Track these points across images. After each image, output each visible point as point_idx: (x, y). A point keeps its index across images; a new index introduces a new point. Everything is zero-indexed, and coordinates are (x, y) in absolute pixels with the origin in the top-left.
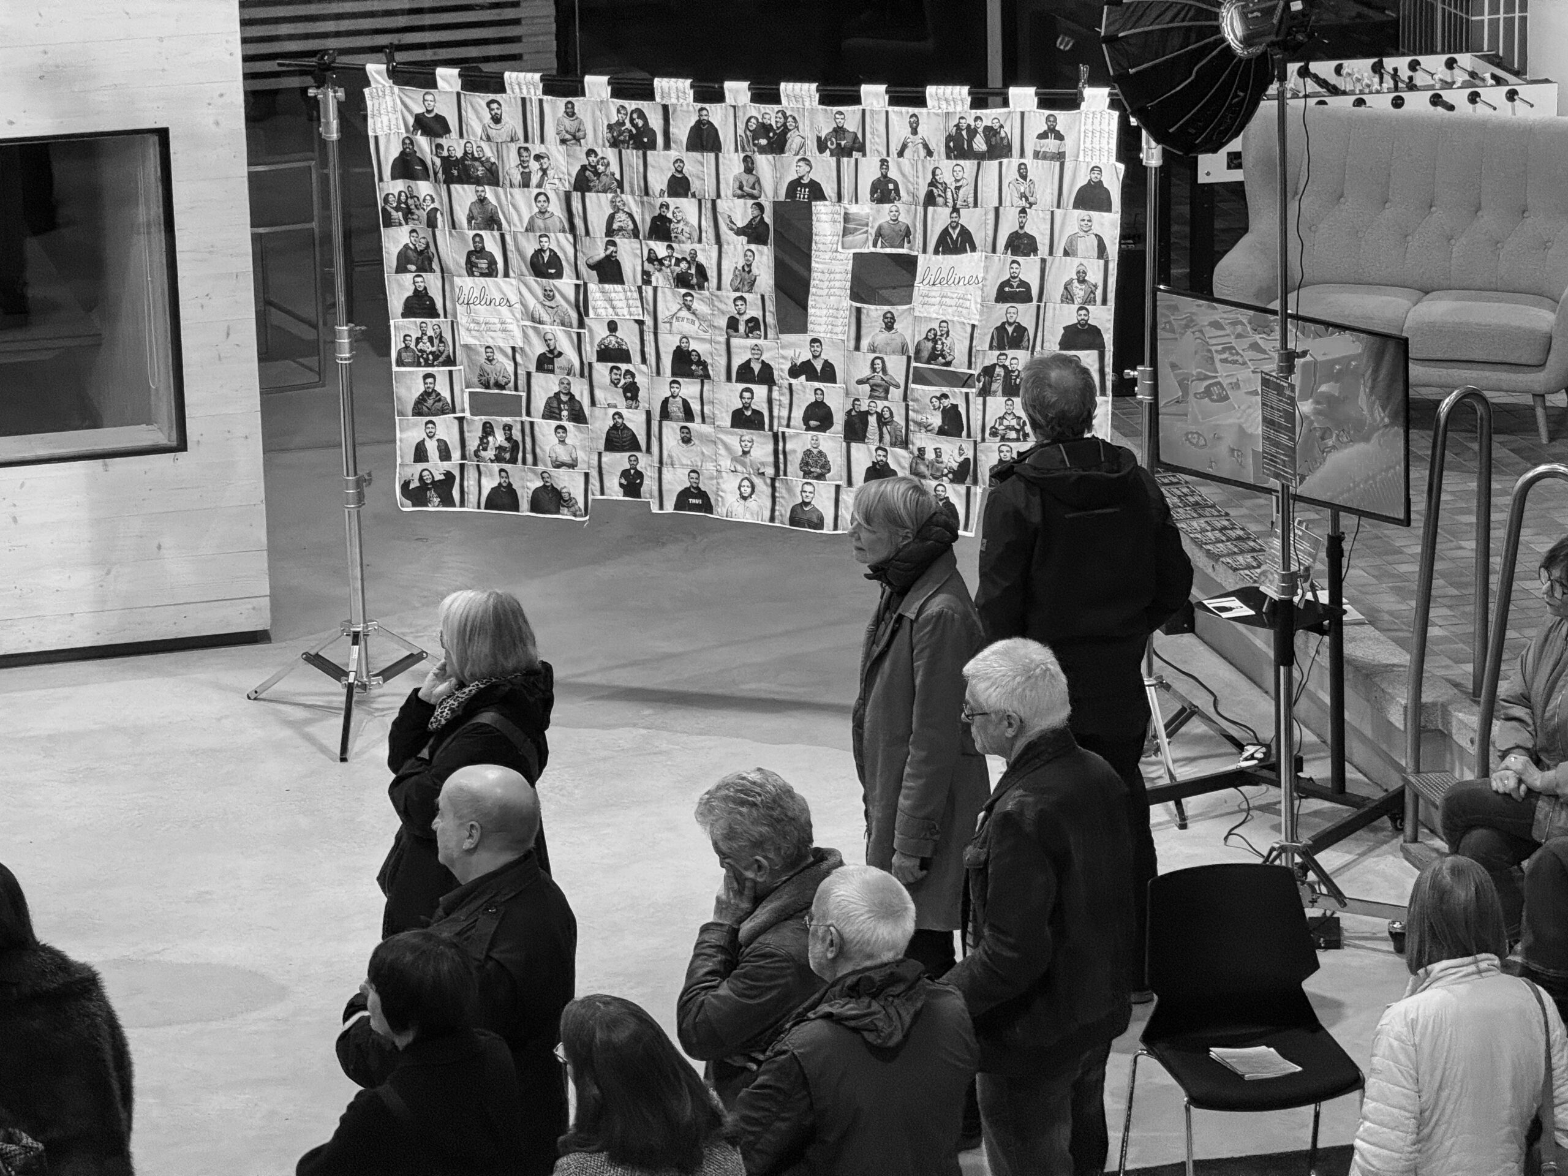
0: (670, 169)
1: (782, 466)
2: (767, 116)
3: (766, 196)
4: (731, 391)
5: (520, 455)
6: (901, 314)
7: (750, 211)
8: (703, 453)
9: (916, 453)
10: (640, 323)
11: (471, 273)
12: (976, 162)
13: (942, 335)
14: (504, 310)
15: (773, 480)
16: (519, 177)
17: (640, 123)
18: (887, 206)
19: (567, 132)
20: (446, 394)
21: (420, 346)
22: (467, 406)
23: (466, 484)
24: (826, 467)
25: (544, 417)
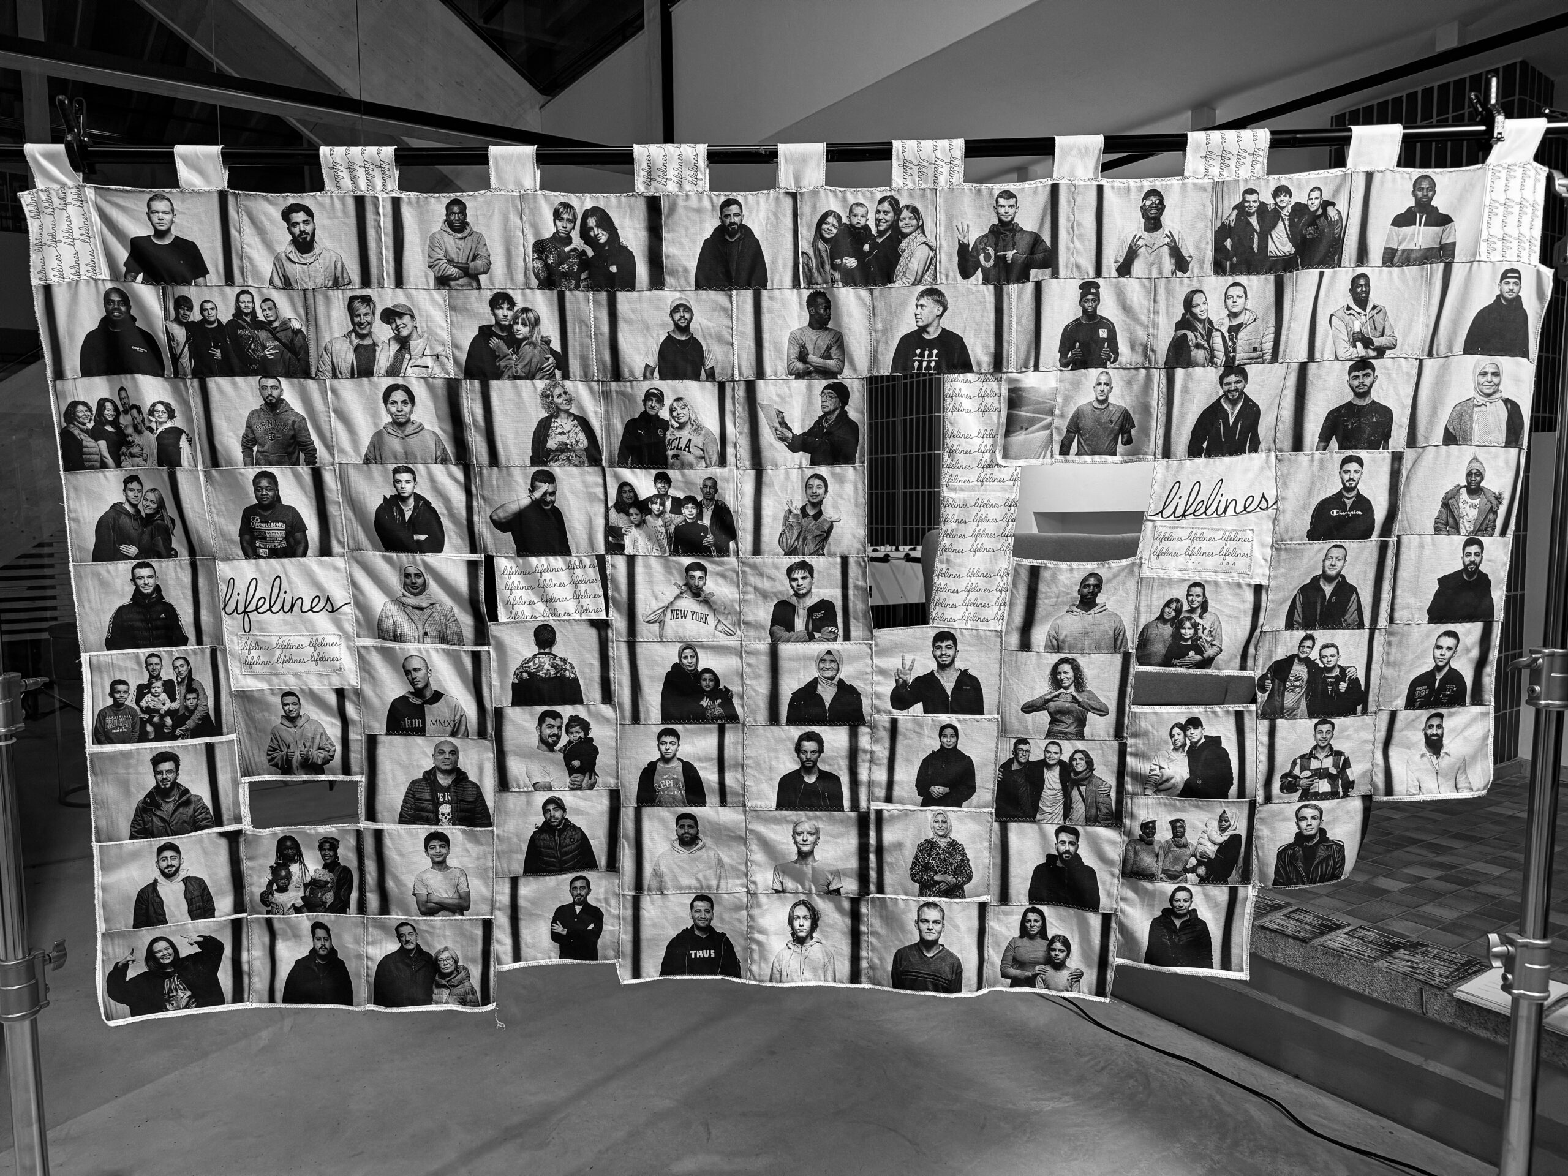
0: (663, 326)
1: (873, 874)
2: (860, 211)
3: (854, 369)
4: (779, 740)
5: (354, 895)
6: (1115, 576)
7: (818, 401)
8: (720, 862)
9: (1138, 832)
10: (601, 626)
11: (250, 552)
12: (1272, 277)
13: (1192, 610)
14: (322, 621)
15: (855, 902)
16: (351, 356)
17: (603, 237)
18: (1093, 373)
19: (450, 261)
20: (200, 789)
21: (148, 701)
22: (245, 810)
23: (245, 956)
24: (964, 871)
25: (403, 820)
